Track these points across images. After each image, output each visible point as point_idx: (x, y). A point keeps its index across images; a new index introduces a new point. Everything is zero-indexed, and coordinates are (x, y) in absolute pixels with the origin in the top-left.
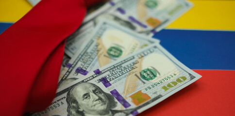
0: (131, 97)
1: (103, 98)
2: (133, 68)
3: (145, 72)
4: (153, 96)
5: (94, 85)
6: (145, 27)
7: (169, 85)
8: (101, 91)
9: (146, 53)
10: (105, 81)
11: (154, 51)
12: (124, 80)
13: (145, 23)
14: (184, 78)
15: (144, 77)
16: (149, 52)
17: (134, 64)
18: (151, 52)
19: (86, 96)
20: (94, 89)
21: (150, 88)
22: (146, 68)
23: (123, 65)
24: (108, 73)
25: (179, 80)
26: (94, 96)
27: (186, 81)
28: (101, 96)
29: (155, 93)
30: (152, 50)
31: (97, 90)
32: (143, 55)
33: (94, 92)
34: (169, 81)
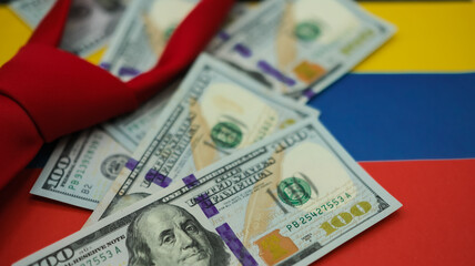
0: (258, 243)
1: (201, 242)
2: (263, 176)
3: (288, 185)
4: (302, 246)
5: (183, 212)
6: (291, 82)
7: (336, 222)
8: (198, 227)
9: (290, 141)
10: (205, 203)
11: (306, 136)
12: (244, 201)
13: (292, 75)
14: (367, 206)
15: (285, 198)
16: (296, 137)
17: (266, 164)
18: (302, 139)
19: (167, 235)
20: (183, 219)
21: (297, 225)
22: (290, 176)
23: (243, 168)
24: (212, 183)
25: (355, 211)
26: (182, 238)
27: (370, 213)
28: (198, 236)
29: (307, 237)
30: (303, 135)
31: (190, 224)
32: (284, 144)
33: (183, 226)
34: (336, 211)
